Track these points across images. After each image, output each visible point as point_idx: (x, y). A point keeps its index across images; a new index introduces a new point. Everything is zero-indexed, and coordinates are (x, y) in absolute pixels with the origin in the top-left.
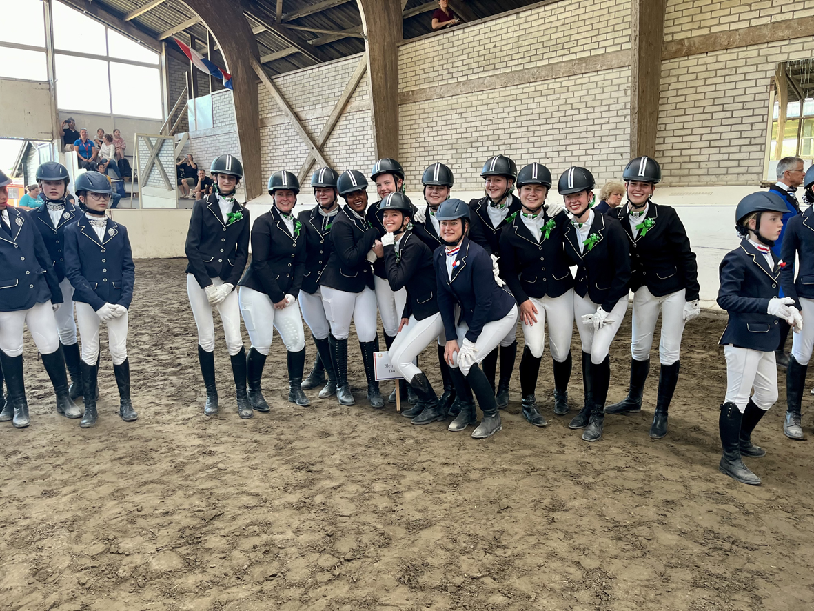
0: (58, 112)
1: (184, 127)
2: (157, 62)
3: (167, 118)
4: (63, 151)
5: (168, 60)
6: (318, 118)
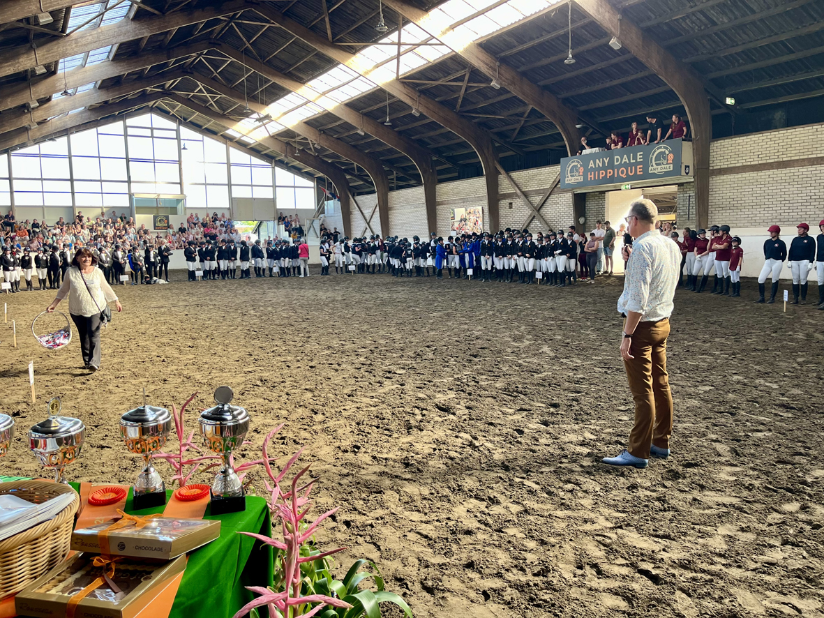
0: (277, 210)
1: (323, 212)
2: (313, 186)
3: (317, 209)
4: (279, 225)
5: (317, 185)
6: (367, 212)
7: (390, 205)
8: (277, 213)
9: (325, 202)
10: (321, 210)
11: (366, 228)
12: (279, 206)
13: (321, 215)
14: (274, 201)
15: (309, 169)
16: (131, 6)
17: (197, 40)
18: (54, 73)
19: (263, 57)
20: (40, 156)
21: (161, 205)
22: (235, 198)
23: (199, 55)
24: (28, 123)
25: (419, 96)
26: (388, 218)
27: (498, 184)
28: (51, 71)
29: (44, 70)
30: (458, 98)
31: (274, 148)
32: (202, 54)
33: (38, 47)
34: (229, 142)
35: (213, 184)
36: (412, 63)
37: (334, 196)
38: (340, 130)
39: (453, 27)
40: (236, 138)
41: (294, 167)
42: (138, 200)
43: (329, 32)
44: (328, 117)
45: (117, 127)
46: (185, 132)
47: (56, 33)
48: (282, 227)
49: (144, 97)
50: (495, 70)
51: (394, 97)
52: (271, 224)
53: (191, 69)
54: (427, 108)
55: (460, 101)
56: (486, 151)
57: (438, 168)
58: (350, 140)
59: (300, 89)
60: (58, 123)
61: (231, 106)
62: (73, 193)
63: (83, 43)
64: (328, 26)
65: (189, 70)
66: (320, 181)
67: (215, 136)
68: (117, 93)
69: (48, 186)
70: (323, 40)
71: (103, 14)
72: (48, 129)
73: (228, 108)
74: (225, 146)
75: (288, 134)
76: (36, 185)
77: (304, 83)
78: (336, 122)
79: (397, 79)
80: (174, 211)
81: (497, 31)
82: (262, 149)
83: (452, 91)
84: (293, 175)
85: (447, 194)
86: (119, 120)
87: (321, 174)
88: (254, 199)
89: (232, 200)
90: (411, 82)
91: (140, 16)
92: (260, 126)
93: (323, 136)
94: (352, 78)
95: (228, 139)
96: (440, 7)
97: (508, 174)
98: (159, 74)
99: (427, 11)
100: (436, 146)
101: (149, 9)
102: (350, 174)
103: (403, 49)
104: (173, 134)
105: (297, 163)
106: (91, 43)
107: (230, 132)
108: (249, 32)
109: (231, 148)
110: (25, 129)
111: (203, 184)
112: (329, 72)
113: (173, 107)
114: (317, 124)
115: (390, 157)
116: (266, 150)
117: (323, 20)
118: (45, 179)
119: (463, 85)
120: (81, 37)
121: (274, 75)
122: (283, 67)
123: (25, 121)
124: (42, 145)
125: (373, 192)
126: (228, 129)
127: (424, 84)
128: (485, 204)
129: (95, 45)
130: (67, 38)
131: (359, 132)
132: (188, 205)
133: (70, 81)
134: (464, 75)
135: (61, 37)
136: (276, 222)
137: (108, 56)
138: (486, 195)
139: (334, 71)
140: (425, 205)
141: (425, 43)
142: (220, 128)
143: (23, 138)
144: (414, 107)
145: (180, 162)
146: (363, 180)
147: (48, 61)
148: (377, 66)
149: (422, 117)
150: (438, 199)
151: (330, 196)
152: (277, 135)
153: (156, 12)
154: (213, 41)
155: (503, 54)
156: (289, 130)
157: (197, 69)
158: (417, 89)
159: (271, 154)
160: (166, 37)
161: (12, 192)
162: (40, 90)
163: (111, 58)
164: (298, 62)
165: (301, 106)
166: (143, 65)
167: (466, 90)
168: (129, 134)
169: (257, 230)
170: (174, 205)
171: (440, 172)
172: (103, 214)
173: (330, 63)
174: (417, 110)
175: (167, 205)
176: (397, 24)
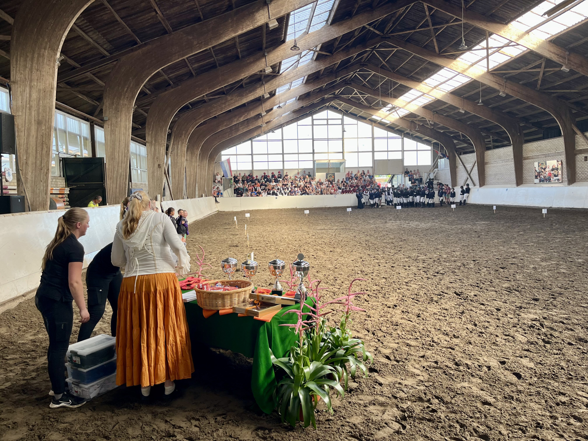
1: (437, 167)
2: (430, 149)
3: (433, 165)
4: (405, 177)
5: (433, 148)
6: (469, 167)
7: (486, 161)
8: (404, 169)
9: (439, 160)
10: (435, 165)
11: (468, 178)
12: (405, 165)
13: (436, 169)
14: (402, 161)
15: (427, 138)
16: (314, 53)
17: (353, 65)
18: (274, 95)
19: (394, 69)
20: (267, 141)
21: (331, 166)
22: (376, 160)
23: (355, 73)
24: (261, 123)
25: (505, 82)
26: (484, 170)
27: (575, 142)
28: (272, 94)
29: (269, 96)
30: (538, 80)
31: (402, 125)
32: (356, 72)
33: (266, 83)
34: (373, 124)
35: (363, 152)
36: (498, 60)
37: (444, 156)
38: (448, 110)
39: (528, 32)
40: (378, 120)
41: (416, 137)
42: (318, 164)
43: (436, 48)
44: (438, 102)
45: (308, 120)
46: (348, 120)
47: (275, 74)
48: (407, 178)
49: (323, 101)
50: (566, 59)
51: (485, 85)
52: (400, 176)
53: (350, 81)
54: (512, 90)
55: (539, 82)
56: (563, 117)
57: (525, 132)
58: (456, 116)
59: (418, 86)
60: (277, 121)
61: (375, 101)
62: (283, 161)
63: (289, 78)
64: (435, 44)
65: (349, 82)
66: (435, 146)
67: (365, 121)
68: (308, 101)
69: (271, 158)
70: (433, 54)
71: (299, 60)
72: (271, 125)
73: (373, 102)
74: (371, 126)
75: (411, 116)
76: (265, 158)
77: (421, 82)
78: (445, 105)
79: (488, 72)
80: (338, 170)
81: (564, 30)
82: (395, 127)
83: (533, 76)
84: (416, 142)
85: (532, 151)
86: (309, 116)
87: (436, 141)
88: (389, 160)
89: (374, 161)
90: (499, 73)
91: (319, 58)
92: (393, 112)
93: (437, 115)
94: (455, 74)
95: (373, 122)
96: (517, 20)
97: (583, 134)
98: (332, 87)
99: (507, 24)
100: (523, 115)
101: (324, 53)
102: (456, 139)
103: (490, 51)
104: (340, 122)
105: (418, 134)
106: (292, 77)
107: (374, 117)
108: (384, 55)
109: (375, 128)
110: (260, 127)
111: (356, 152)
112: (438, 73)
113: (340, 105)
114: (432, 107)
115: (486, 126)
116: (398, 127)
117: (432, 40)
118: (269, 154)
119: (541, 70)
120: (288, 75)
121: (400, 79)
122: (407, 73)
123: (259, 123)
124: (268, 134)
125: (473, 152)
126: (373, 115)
127: (510, 73)
128: (563, 158)
129: (295, 78)
130: (280, 76)
131: (461, 111)
132: (347, 166)
133: (283, 98)
134: (542, 63)
135: (277, 76)
136: (403, 175)
137: (303, 82)
138: (564, 151)
139: (442, 72)
140: (513, 160)
141: (507, 45)
142: (368, 115)
143: (259, 132)
144: (501, 90)
145: (343, 139)
146: (466, 143)
147: (271, 90)
148: (472, 65)
149: (508, 96)
150: (525, 155)
151: (442, 156)
152: (406, 116)
153: (328, 54)
154: (362, 64)
155: (571, 46)
156: (412, 113)
157: (354, 80)
158: (504, 77)
159: (401, 129)
160: (335, 66)
161: (252, 162)
162: (267, 105)
163: (304, 82)
164: (416, 70)
165: (420, 96)
166: (322, 84)
167: (544, 74)
168: (314, 124)
169: (391, 181)
170: (338, 166)
171: (527, 135)
172: (298, 173)
173: (439, 67)
174: (504, 92)
175: (334, 167)
176: (485, 36)
